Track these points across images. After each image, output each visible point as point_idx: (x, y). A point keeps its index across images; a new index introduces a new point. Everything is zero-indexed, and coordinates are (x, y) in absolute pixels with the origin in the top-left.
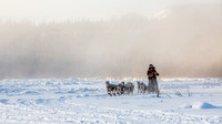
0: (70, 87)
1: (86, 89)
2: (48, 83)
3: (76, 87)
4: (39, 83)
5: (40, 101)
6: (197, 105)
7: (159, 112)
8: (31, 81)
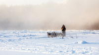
0: (23, 34)
1: (31, 35)
2: (14, 32)
3: (26, 34)
4: (10, 32)
5: (10, 40)
6: (80, 42)
7: (63, 45)
8: (6, 31)
